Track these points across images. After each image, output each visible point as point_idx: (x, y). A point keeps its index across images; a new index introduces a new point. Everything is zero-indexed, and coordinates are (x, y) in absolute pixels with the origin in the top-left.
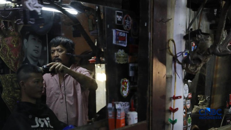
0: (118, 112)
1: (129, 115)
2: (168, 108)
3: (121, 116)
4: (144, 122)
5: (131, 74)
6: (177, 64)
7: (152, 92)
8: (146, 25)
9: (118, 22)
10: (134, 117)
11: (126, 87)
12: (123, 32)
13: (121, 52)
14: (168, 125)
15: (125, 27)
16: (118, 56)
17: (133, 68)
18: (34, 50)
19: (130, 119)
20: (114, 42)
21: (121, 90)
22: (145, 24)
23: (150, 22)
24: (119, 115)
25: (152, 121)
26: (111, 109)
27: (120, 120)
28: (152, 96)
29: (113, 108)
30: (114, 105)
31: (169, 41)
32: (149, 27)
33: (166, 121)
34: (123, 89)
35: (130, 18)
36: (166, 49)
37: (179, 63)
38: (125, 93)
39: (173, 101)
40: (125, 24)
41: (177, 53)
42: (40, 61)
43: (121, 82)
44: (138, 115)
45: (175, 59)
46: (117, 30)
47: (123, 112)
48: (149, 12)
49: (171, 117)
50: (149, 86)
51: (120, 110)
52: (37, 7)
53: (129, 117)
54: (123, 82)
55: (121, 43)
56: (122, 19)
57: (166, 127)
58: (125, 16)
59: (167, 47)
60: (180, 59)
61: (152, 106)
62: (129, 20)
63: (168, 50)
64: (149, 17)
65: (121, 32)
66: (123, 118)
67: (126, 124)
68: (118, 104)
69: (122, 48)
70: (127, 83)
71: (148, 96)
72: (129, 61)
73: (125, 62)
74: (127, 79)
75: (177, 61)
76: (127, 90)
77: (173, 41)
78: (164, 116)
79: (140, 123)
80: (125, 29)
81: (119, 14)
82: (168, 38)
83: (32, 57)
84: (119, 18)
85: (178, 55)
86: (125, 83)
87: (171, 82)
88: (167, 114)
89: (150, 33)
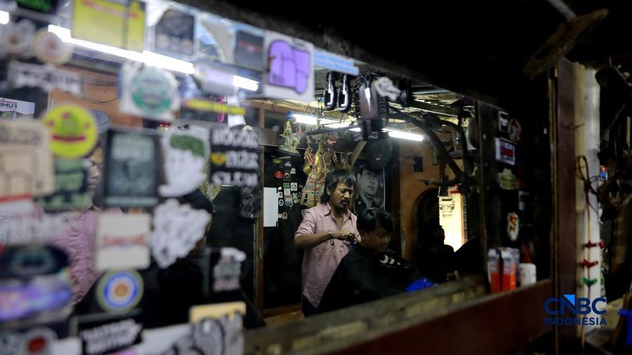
0: (506, 264)
1: (521, 269)
2: (580, 259)
3: (509, 269)
4: (546, 281)
5: (521, 206)
6: (590, 195)
7: (558, 233)
8: (545, 132)
9: (503, 127)
10: (530, 271)
11: (515, 224)
12: (509, 143)
13: (507, 173)
14: (581, 286)
15: (512, 136)
16: (503, 179)
17: (524, 198)
18: (369, 187)
19: (524, 275)
20: (498, 156)
21: (508, 230)
22: (543, 131)
23: (551, 127)
24: (507, 268)
25: (559, 279)
26: (493, 258)
27: (508, 277)
28: (558, 239)
29: (498, 256)
30: (499, 252)
31: (579, 158)
32: (551, 135)
33: (577, 279)
34: (511, 228)
35: (518, 123)
36: (575, 169)
37: (593, 192)
38: (514, 235)
39: (586, 249)
40: (512, 131)
41: (590, 176)
42: (375, 199)
43: (508, 218)
44: (538, 270)
45: (588, 186)
46: (502, 138)
47: (513, 264)
48: (550, 112)
49: (585, 274)
50: (552, 224)
51: (508, 260)
52: (391, 92)
53: (522, 272)
54: (511, 218)
55: (508, 159)
56: (507, 124)
57: (578, 289)
58: (512, 120)
59: (577, 166)
60: (594, 186)
61: (558, 256)
62: (517, 127)
63: (578, 171)
64: (551, 120)
65: (506, 142)
66: (513, 273)
67: (518, 284)
68: (504, 250)
69: (509, 166)
70: (516, 219)
71: (552, 240)
72: (518, 187)
73: (513, 188)
74: (517, 213)
75: (590, 190)
76: (517, 229)
77: (585, 159)
78: (575, 272)
79: (542, 282)
80: (511, 138)
81: (504, 117)
82: (577, 155)
83: (366, 194)
84: (504, 122)
85: (591, 180)
86: (514, 220)
87: (583, 220)
88: (579, 270)
89: (552, 145)
